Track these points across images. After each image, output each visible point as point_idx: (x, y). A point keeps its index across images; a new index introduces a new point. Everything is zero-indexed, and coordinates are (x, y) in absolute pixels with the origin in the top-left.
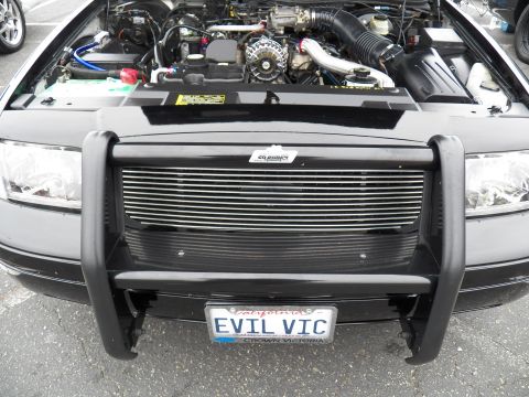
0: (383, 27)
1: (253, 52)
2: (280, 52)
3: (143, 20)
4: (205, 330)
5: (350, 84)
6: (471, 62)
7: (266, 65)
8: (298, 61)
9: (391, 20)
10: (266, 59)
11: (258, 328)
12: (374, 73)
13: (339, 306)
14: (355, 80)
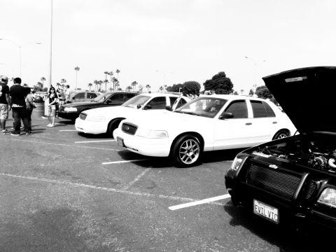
10: (318, 162)
11: (264, 213)
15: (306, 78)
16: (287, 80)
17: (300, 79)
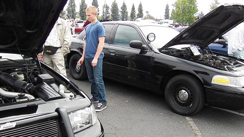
0: (22, 77)
5: (18, 101)
6: (58, 85)
9: (23, 73)
12: (26, 95)
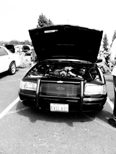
1: (61, 73)
2: (65, 73)
3: (43, 68)
4: (50, 108)
7: (63, 75)
8: (68, 75)
9: (85, 69)
10: (63, 74)
11: (57, 109)
12: (79, 76)
13: (69, 104)
14: (76, 77)
15: (57, 30)
16: (46, 32)
17: (54, 31)
